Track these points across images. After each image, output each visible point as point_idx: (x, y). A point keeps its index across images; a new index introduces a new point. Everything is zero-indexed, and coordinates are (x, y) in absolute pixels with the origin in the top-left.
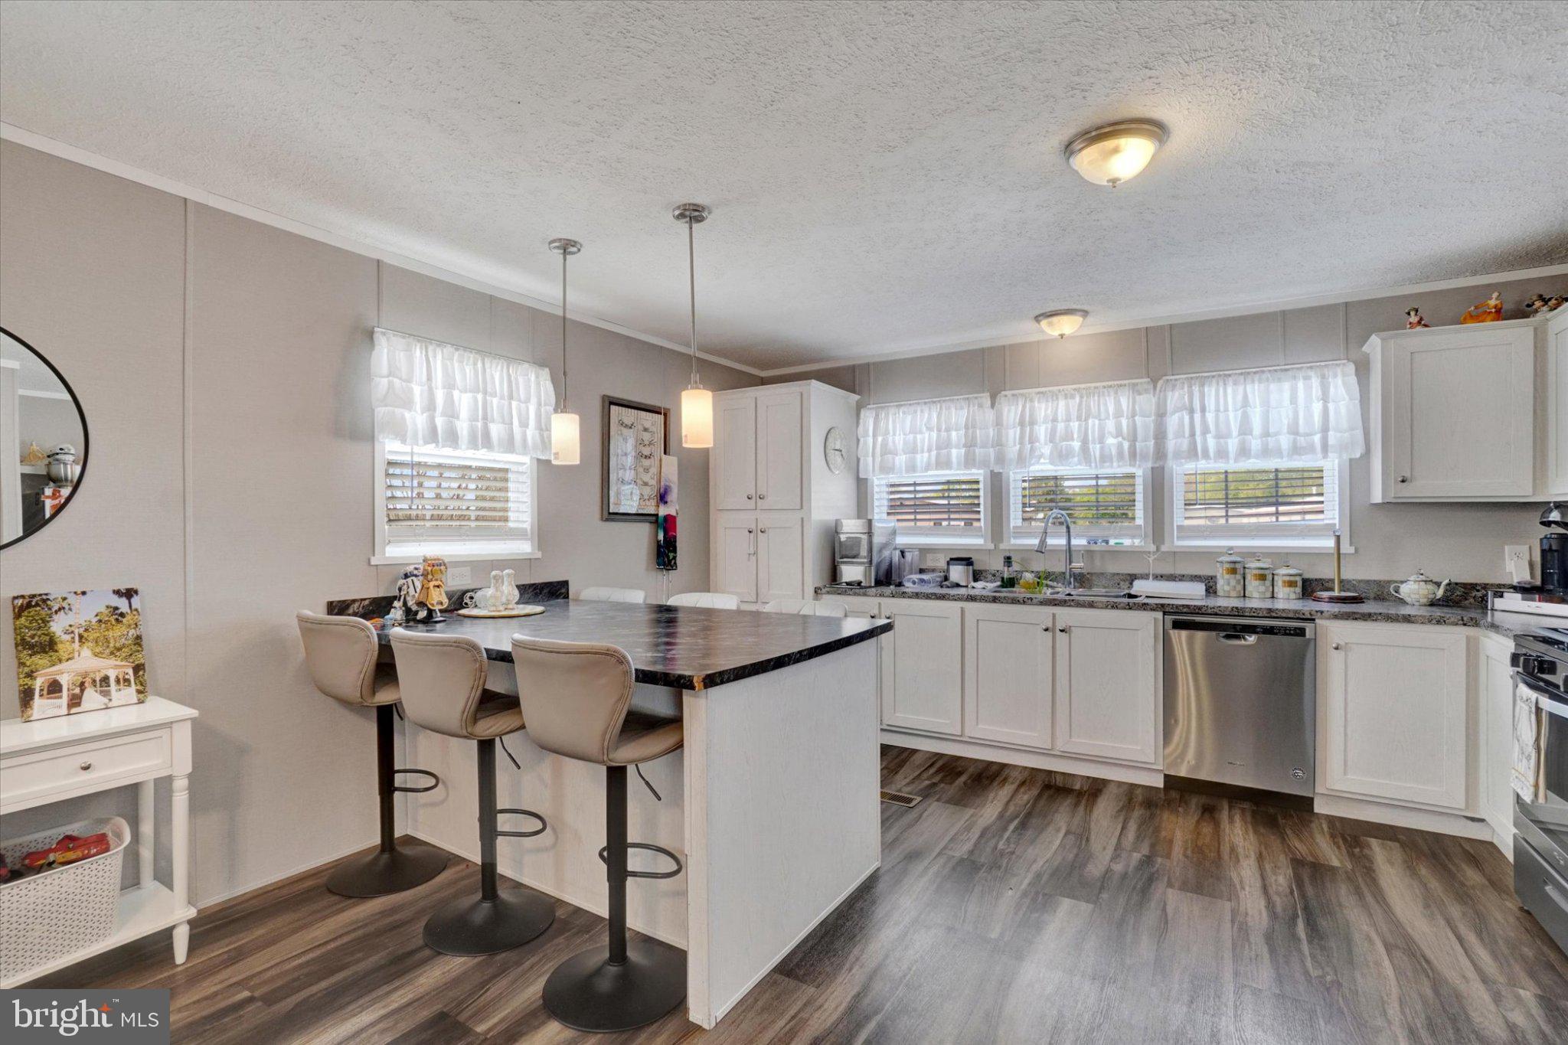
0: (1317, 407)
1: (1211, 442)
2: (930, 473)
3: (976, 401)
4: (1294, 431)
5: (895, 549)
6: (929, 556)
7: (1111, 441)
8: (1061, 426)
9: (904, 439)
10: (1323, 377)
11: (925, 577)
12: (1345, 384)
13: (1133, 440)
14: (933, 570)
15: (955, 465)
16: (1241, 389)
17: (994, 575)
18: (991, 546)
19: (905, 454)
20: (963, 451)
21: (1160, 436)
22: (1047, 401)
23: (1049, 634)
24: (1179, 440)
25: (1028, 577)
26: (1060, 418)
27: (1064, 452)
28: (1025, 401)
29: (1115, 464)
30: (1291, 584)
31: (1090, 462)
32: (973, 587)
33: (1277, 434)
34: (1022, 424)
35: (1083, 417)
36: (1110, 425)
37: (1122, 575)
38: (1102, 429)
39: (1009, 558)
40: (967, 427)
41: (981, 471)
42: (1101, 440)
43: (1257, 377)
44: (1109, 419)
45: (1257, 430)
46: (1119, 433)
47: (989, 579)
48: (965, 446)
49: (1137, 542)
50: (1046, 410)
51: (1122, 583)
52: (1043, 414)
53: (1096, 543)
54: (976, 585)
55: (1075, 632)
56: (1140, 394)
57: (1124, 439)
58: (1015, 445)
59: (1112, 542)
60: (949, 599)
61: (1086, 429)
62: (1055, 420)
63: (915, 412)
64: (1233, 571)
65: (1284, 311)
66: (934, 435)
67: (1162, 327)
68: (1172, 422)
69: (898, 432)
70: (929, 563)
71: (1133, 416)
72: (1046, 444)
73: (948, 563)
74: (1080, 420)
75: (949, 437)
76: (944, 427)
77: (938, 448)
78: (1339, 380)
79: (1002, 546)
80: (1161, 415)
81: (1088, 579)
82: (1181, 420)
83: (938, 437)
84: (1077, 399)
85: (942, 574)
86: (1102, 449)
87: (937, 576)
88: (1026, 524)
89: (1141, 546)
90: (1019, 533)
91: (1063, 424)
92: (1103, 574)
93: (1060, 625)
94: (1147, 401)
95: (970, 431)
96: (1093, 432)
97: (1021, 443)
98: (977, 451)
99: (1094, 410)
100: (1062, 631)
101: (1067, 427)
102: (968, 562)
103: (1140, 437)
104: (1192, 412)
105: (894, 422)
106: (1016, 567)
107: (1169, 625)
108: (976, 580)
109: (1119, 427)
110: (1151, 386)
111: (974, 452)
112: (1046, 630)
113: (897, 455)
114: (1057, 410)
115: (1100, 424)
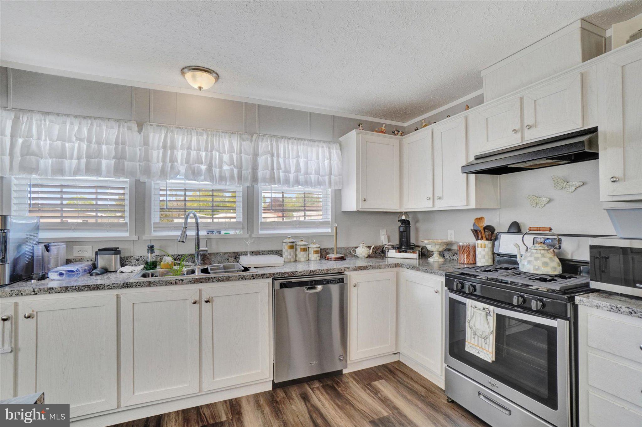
0: (327, 162)
1: (282, 174)
2: (78, 177)
3: (126, 125)
4: (318, 173)
5: (39, 243)
6: (76, 248)
7: (226, 168)
8: (193, 153)
9: (50, 145)
10: (329, 148)
11: (70, 267)
12: (336, 153)
13: (240, 168)
14: (81, 260)
15: (104, 173)
16: (295, 147)
17: (138, 260)
18: (135, 238)
19: (51, 158)
20: (113, 162)
21: (255, 168)
22: (183, 135)
23: (197, 306)
24: (265, 172)
25: (169, 260)
26: (193, 148)
27: (196, 171)
28: (167, 132)
29: (228, 183)
30: (316, 252)
31: (213, 179)
32: (122, 272)
33: (311, 174)
34: (164, 147)
35: (210, 149)
36: (226, 157)
37: (230, 253)
38: (221, 159)
39: (152, 247)
40: (117, 143)
41: (128, 180)
42: (221, 167)
43: (302, 142)
44: (225, 153)
45: (303, 170)
46: (232, 163)
47: (133, 264)
48: (115, 158)
49: (238, 232)
50: (183, 140)
51: (230, 258)
52: (180, 144)
53: (212, 233)
54: (122, 269)
55: (216, 301)
56: (244, 140)
57: (234, 167)
58: (158, 162)
59: (223, 233)
60: (103, 289)
61: (211, 157)
62: (189, 148)
63: (65, 123)
64: (291, 247)
65: (311, 112)
66: (84, 146)
67: (255, 105)
68: (261, 160)
69: (43, 138)
70: (76, 254)
71: (241, 153)
72: (182, 164)
73: (97, 254)
74: (207, 151)
75: (100, 150)
76: (94, 141)
77: (88, 157)
78: (334, 151)
79: (145, 237)
80: (256, 155)
81: (208, 258)
82: (267, 159)
83: (88, 147)
84: (205, 137)
85: (90, 263)
86: (220, 172)
87: (86, 265)
88: (165, 220)
89: (240, 235)
90: (158, 228)
91: (195, 152)
92: (218, 253)
93: (205, 298)
94: (247, 145)
95: (120, 147)
96: (215, 161)
97: (164, 161)
98: (126, 163)
99: (216, 145)
100: (207, 302)
101: (198, 154)
102: (116, 251)
103: (244, 167)
104: (272, 156)
105: (39, 127)
106: (157, 252)
107: (277, 286)
108: (123, 265)
109: (231, 158)
110: (250, 137)
111: (124, 164)
112: (195, 303)
113: (42, 158)
114: (191, 141)
115: (219, 155)
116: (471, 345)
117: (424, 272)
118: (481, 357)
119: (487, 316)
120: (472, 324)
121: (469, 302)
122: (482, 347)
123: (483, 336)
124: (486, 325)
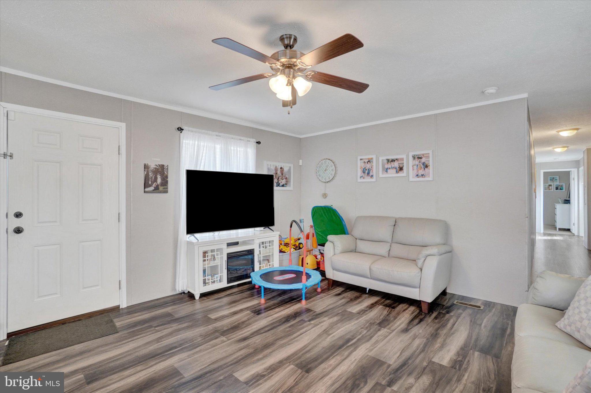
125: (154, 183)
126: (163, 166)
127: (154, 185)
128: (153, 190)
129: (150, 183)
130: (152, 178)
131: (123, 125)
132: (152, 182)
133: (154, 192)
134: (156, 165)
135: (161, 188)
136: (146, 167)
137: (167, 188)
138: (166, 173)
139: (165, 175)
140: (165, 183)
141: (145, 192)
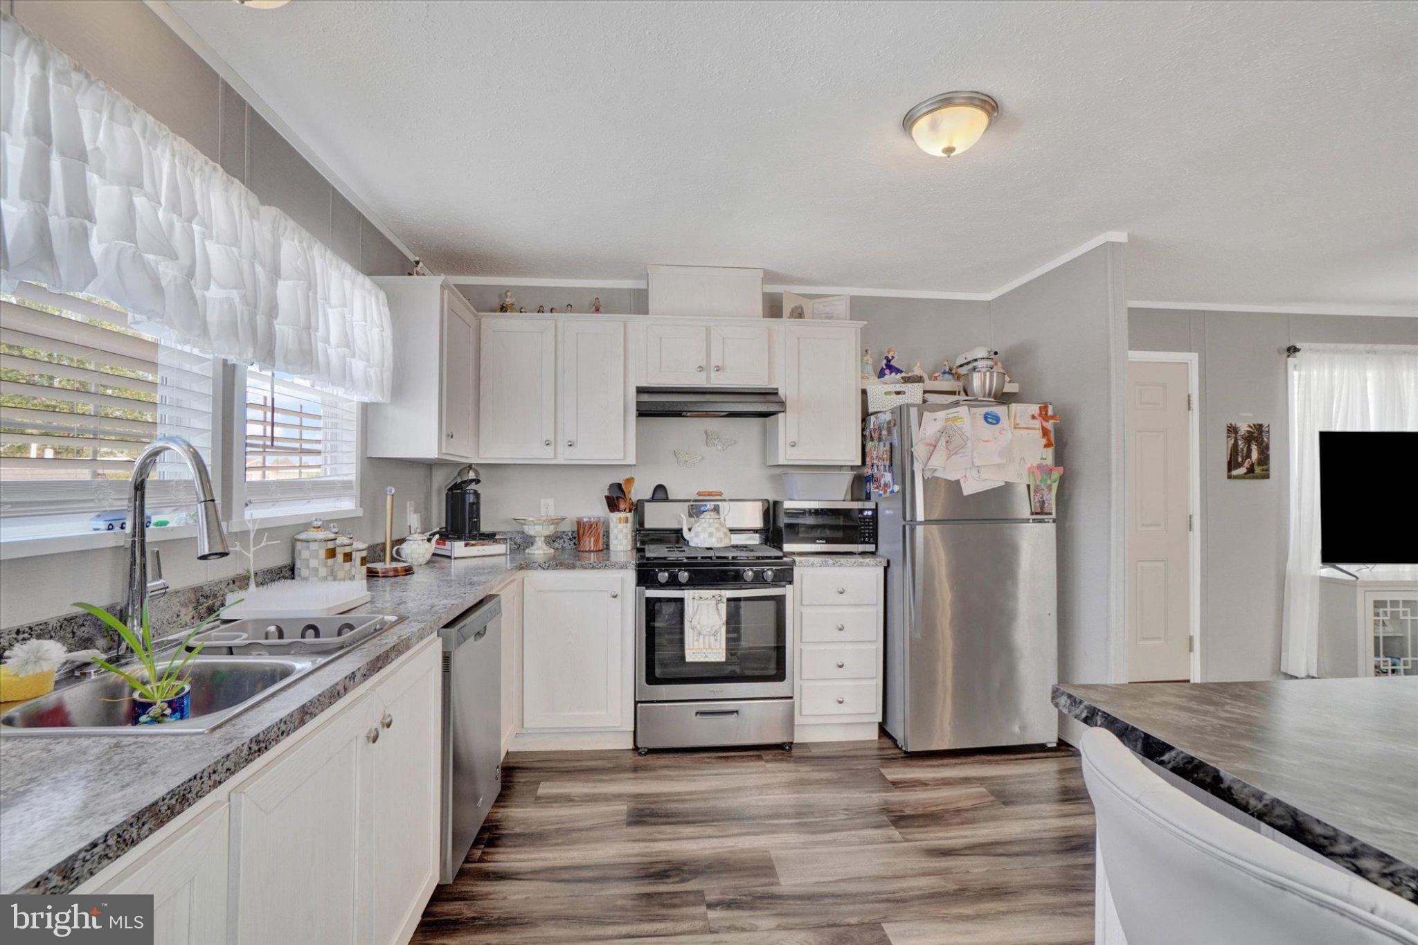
10: (377, 298)
13: (253, 305)
21: (274, 313)
28: (43, 68)
30: (363, 561)
35: (185, 211)
44: (211, 239)
56: (252, 216)
57: (243, 296)
64: (333, 553)
65: (334, 188)
71: (253, 255)
80: (277, 273)
82: (295, 293)
91: (145, 200)
104: (309, 287)
116: (694, 651)
117: (586, 568)
118: (712, 660)
119: (717, 604)
120: (695, 622)
121: (688, 595)
122: (710, 647)
123: (712, 633)
124: (717, 617)
125: (1246, 459)
126: (1261, 426)
127: (1247, 464)
128: (1245, 474)
129: (1240, 460)
130: (1242, 449)
131: (1192, 358)
132: (1242, 458)
133: (1246, 476)
134: (1250, 426)
135: (1258, 470)
136: (1232, 430)
137: (1268, 470)
138: (1265, 439)
139: (1264, 444)
140: (1264, 460)
141: (1229, 477)
